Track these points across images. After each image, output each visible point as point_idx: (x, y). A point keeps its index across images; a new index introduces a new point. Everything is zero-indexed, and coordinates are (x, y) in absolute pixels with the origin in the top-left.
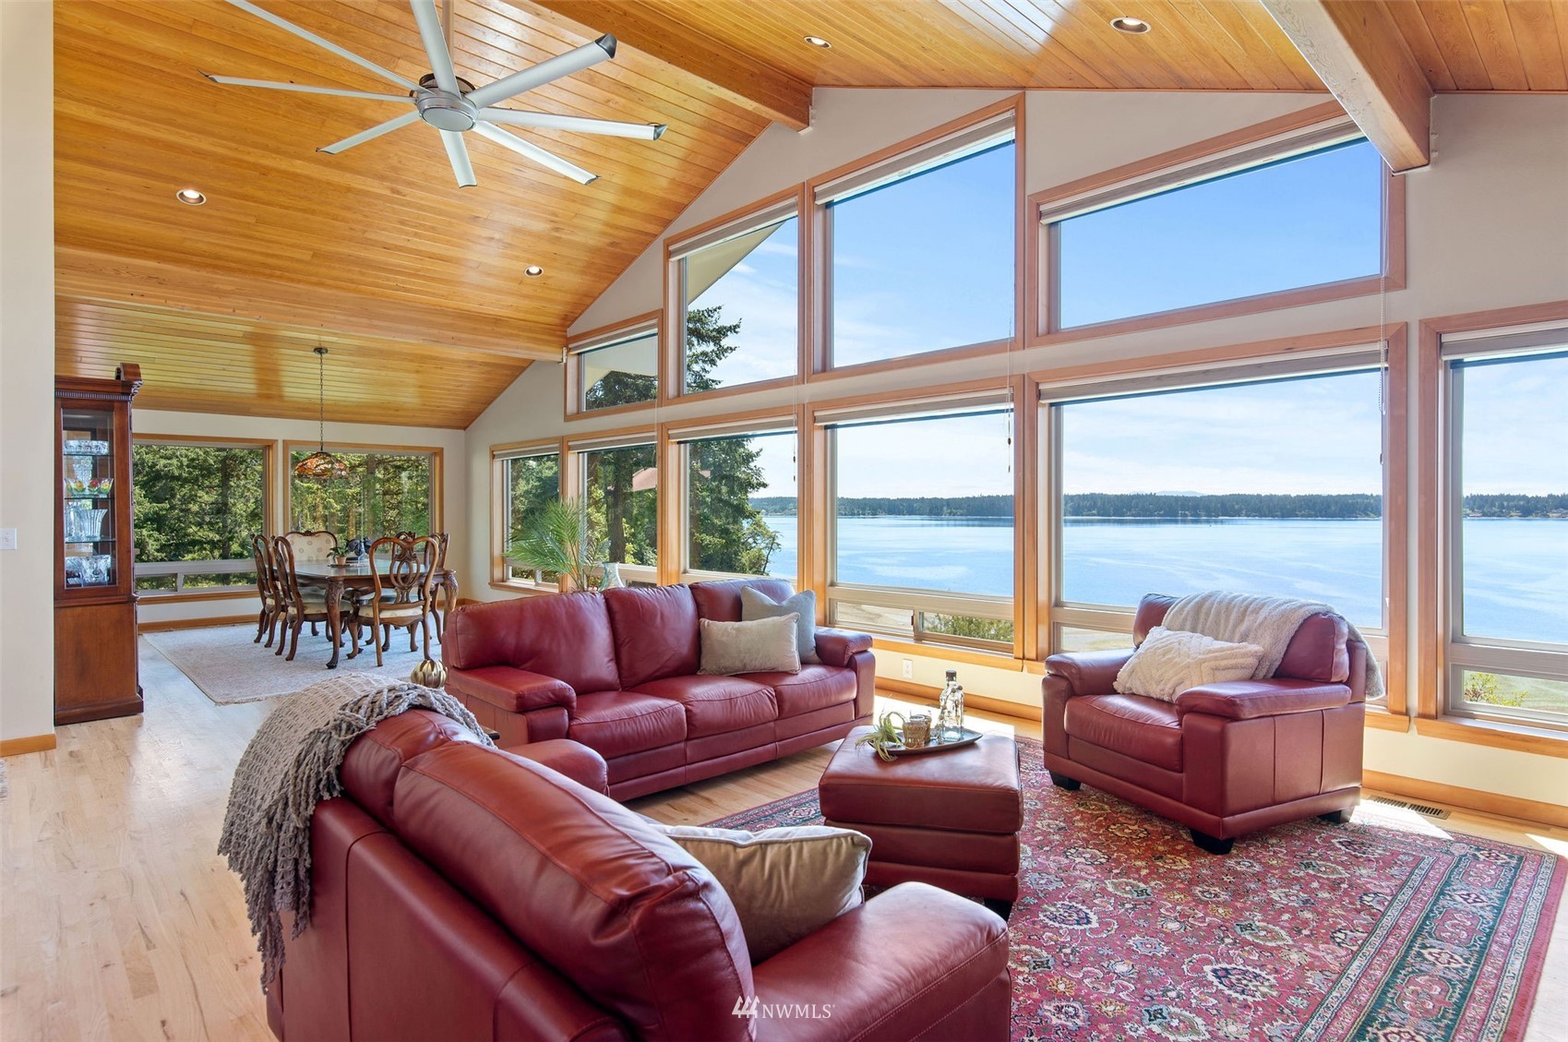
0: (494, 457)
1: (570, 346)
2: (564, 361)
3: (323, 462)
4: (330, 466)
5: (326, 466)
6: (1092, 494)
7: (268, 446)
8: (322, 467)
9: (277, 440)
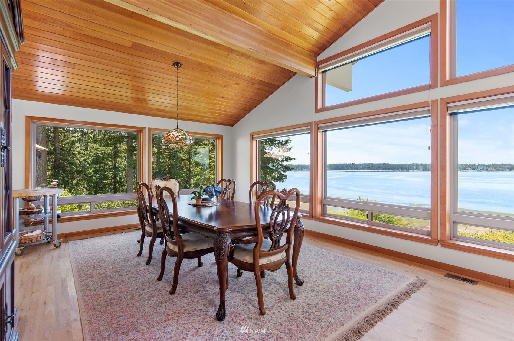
0: (253, 138)
1: (320, 66)
2: (316, 76)
3: (180, 134)
4: (184, 136)
5: (182, 136)
6: (368, 163)
7: (141, 130)
8: (180, 137)
9: (145, 128)
